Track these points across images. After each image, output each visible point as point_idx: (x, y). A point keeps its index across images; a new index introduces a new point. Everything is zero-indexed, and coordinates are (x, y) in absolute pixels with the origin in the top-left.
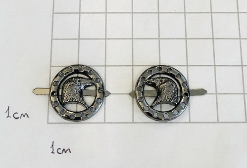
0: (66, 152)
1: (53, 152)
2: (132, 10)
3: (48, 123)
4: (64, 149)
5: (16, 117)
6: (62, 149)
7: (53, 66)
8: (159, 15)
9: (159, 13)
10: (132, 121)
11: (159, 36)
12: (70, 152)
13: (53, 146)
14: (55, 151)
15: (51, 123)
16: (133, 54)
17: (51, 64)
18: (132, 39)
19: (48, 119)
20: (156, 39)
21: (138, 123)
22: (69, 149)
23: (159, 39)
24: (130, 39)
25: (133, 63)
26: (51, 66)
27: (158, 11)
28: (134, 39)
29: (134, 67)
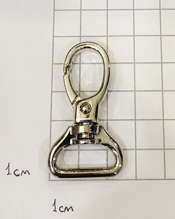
0: (68, 210)
1: (55, 211)
2: (135, 60)
3: (50, 180)
4: (66, 207)
5: (16, 174)
6: (64, 207)
7: (53, 121)
8: (162, 66)
9: (162, 63)
10: (135, 178)
11: (162, 88)
12: (73, 210)
13: (55, 204)
14: (57, 209)
15: (52, 180)
16: (135, 108)
17: (51, 118)
18: (135, 91)
19: (49, 176)
20: (159, 91)
21: (141, 180)
22: (71, 207)
23: (162, 91)
24: (133, 91)
25: (135, 117)
26: (51, 121)
27: (162, 61)
28: (137, 91)
29: (137, 121)
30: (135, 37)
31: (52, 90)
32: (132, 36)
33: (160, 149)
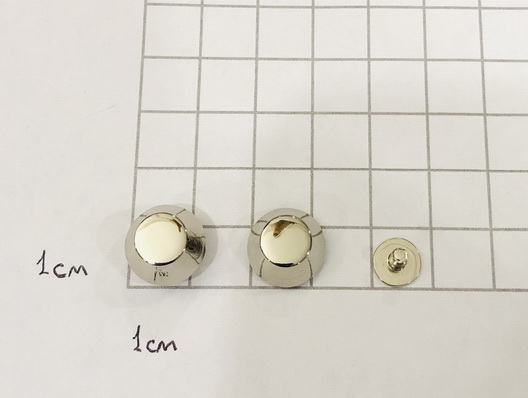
0: (165, 349)
1: (137, 349)
3: (129, 287)
4: (162, 343)
5: (59, 274)
6: (157, 343)
7: (140, 168)
11: (370, 107)
12: (175, 349)
13: (137, 335)
14: (143, 346)
15: (135, 287)
16: (312, 145)
17: (136, 164)
18: (312, 113)
19: (129, 278)
20: (362, 113)
21: (321, 288)
22: (173, 342)
23: (370, 114)
24: (308, 113)
26: (137, 168)
27: (369, 55)
28: (316, 113)
29: (315, 171)
30: (316, 10)
31: (140, 108)
32: (308, 7)
33: (363, 228)
